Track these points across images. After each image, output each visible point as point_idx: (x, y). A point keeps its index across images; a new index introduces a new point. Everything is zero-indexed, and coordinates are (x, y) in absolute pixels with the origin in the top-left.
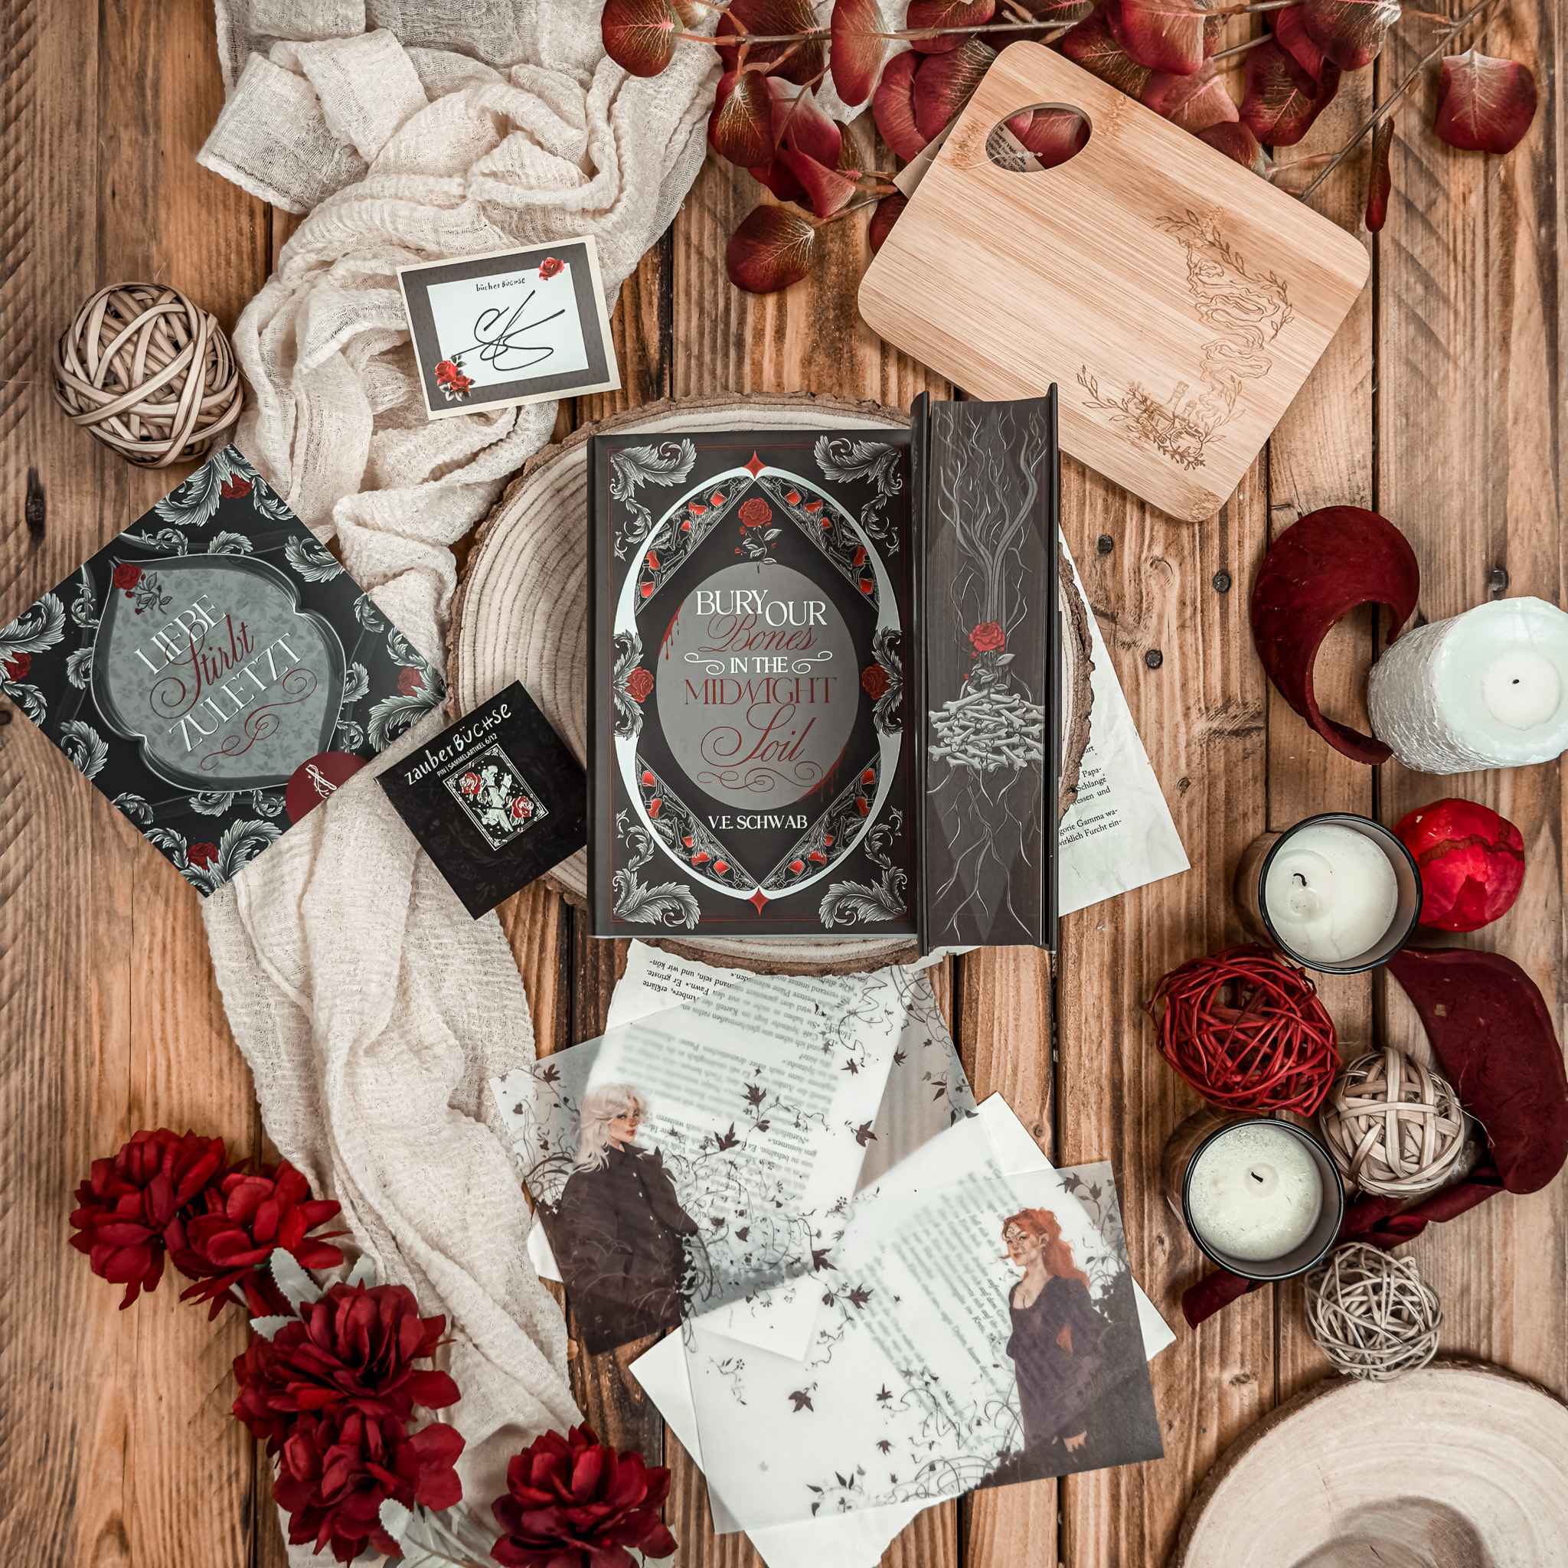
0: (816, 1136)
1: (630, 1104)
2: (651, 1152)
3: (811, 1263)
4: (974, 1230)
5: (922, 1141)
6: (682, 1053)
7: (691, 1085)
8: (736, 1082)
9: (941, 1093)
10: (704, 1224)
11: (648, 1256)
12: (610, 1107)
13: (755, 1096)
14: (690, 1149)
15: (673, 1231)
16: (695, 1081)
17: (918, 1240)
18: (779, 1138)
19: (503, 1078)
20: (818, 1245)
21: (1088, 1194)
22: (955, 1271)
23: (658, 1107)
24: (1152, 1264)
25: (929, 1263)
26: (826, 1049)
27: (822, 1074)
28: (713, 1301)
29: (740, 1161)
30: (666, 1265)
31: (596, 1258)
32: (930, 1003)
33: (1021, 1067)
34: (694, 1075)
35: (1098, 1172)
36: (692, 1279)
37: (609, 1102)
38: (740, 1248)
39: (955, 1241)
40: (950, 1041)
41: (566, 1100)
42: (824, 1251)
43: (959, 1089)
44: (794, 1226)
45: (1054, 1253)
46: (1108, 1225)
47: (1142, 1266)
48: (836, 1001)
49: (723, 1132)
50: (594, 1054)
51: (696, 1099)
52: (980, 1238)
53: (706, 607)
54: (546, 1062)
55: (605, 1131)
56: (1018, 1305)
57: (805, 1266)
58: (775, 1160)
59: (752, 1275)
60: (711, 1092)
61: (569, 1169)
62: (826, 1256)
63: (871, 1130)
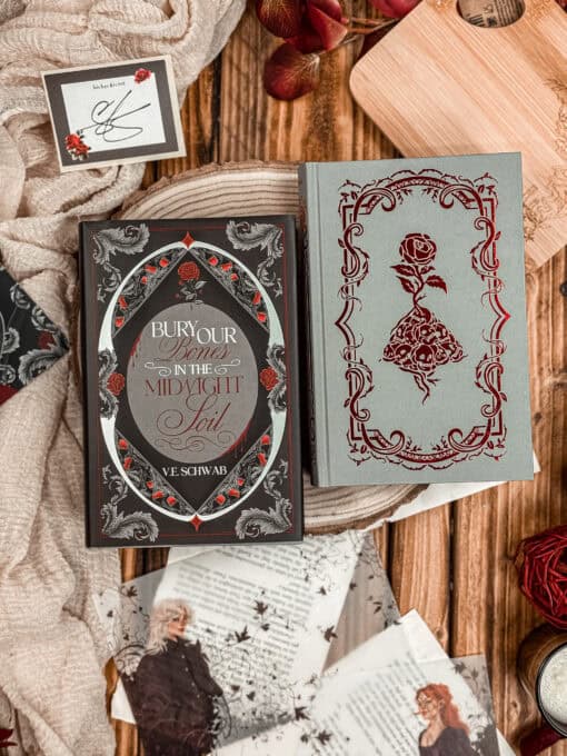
0: (299, 635)
1: (182, 612)
2: (194, 643)
3: (294, 715)
4: (397, 696)
5: (366, 639)
6: (215, 580)
7: (220, 600)
8: (249, 599)
9: (379, 608)
10: (227, 689)
11: (190, 708)
12: (169, 614)
13: (261, 608)
14: (219, 641)
15: (207, 693)
16: (224, 598)
17: (362, 701)
18: (275, 635)
19: (101, 594)
20: (299, 704)
21: (470, 675)
22: (385, 721)
23: (199, 614)
24: (509, 720)
25: (368, 716)
26: (306, 579)
27: (304, 595)
28: (230, 739)
29: (250, 649)
30: (202, 714)
31: (158, 709)
32: (373, 552)
33: (430, 593)
34: (222, 594)
35: (476, 661)
36: (218, 724)
37: (168, 610)
38: (249, 705)
39: (384, 702)
40: (385, 577)
41: (141, 609)
42: (303, 708)
43: (390, 607)
44: (284, 692)
45: (447, 711)
46: (482, 695)
47: (502, 720)
48: (313, 549)
49: (240, 631)
50: (159, 579)
51: (223, 609)
52: (401, 701)
53: (158, 333)
54: (128, 584)
55: (165, 628)
56: (424, 744)
57: (290, 717)
58: (272, 649)
59: (256, 722)
60: (233, 605)
61: (142, 652)
62: (304, 711)
63: (334, 631)
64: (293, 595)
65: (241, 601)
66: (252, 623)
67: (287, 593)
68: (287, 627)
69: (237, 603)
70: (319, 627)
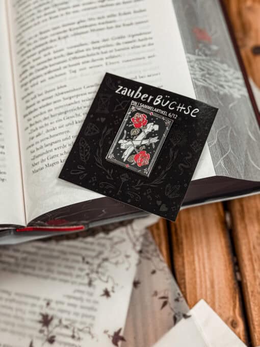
0: (86, 343)
8: (34, 313)
9: (165, 304)
13: (46, 320)
43: (177, 300)
60: (19, 321)
63: (121, 334)
64: (78, 303)
65: (27, 316)
66: (38, 338)
67: (72, 301)
68: (73, 337)
69: (23, 319)
70: (106, 332)
